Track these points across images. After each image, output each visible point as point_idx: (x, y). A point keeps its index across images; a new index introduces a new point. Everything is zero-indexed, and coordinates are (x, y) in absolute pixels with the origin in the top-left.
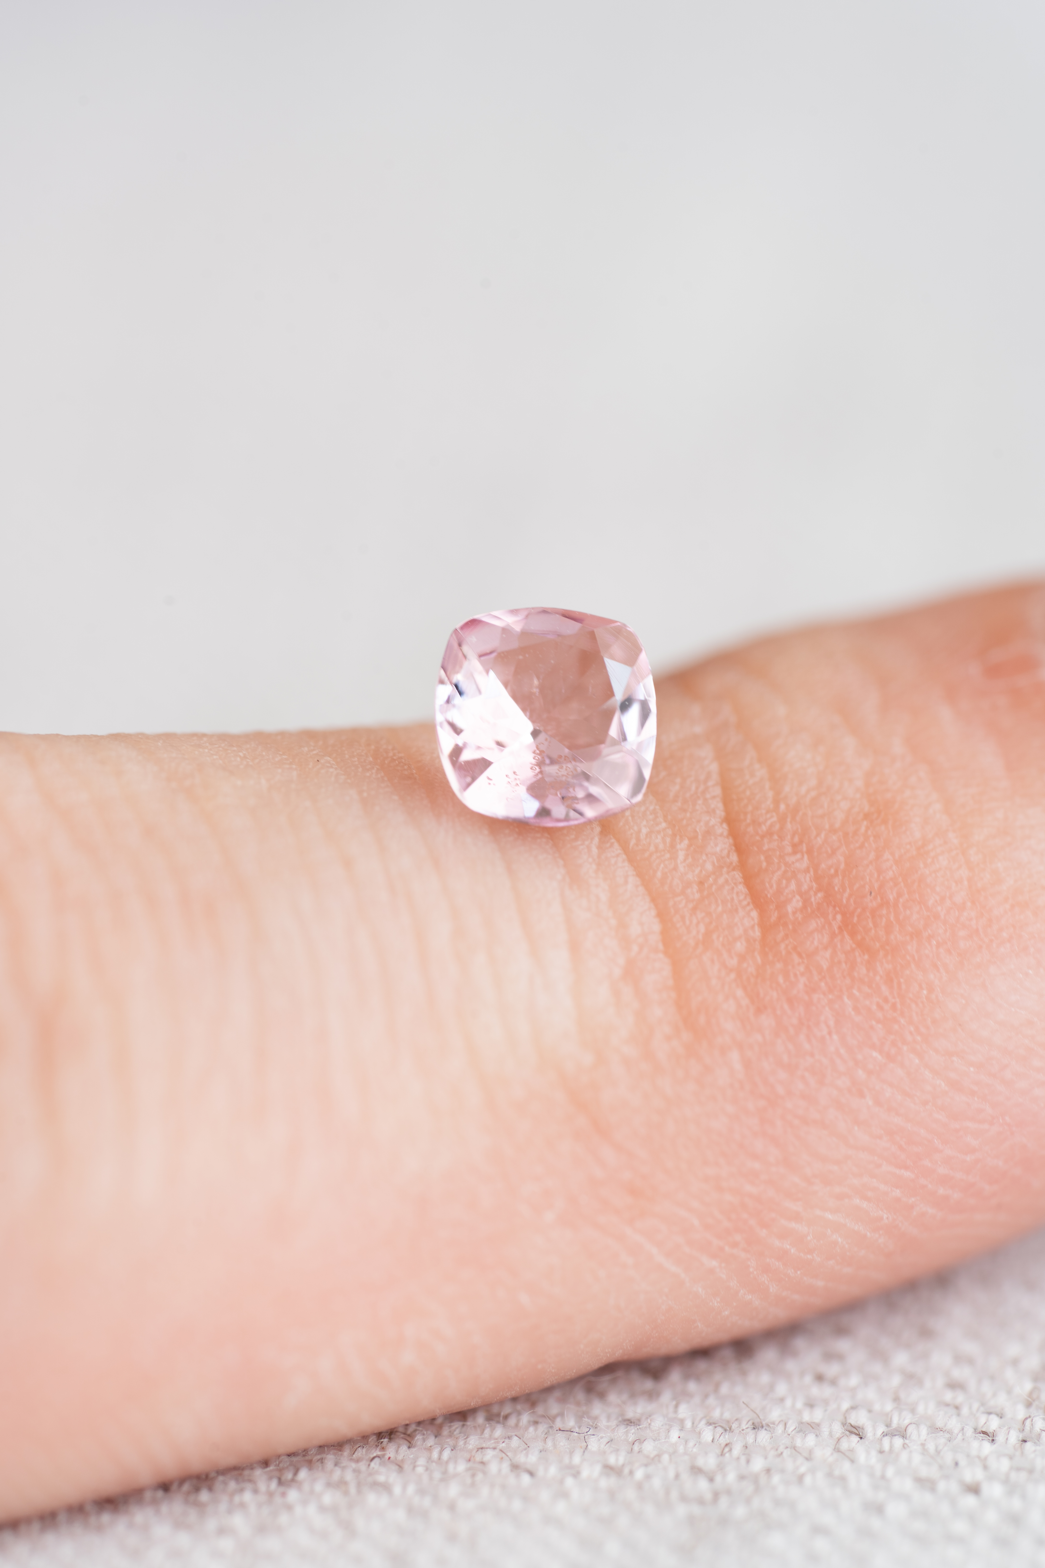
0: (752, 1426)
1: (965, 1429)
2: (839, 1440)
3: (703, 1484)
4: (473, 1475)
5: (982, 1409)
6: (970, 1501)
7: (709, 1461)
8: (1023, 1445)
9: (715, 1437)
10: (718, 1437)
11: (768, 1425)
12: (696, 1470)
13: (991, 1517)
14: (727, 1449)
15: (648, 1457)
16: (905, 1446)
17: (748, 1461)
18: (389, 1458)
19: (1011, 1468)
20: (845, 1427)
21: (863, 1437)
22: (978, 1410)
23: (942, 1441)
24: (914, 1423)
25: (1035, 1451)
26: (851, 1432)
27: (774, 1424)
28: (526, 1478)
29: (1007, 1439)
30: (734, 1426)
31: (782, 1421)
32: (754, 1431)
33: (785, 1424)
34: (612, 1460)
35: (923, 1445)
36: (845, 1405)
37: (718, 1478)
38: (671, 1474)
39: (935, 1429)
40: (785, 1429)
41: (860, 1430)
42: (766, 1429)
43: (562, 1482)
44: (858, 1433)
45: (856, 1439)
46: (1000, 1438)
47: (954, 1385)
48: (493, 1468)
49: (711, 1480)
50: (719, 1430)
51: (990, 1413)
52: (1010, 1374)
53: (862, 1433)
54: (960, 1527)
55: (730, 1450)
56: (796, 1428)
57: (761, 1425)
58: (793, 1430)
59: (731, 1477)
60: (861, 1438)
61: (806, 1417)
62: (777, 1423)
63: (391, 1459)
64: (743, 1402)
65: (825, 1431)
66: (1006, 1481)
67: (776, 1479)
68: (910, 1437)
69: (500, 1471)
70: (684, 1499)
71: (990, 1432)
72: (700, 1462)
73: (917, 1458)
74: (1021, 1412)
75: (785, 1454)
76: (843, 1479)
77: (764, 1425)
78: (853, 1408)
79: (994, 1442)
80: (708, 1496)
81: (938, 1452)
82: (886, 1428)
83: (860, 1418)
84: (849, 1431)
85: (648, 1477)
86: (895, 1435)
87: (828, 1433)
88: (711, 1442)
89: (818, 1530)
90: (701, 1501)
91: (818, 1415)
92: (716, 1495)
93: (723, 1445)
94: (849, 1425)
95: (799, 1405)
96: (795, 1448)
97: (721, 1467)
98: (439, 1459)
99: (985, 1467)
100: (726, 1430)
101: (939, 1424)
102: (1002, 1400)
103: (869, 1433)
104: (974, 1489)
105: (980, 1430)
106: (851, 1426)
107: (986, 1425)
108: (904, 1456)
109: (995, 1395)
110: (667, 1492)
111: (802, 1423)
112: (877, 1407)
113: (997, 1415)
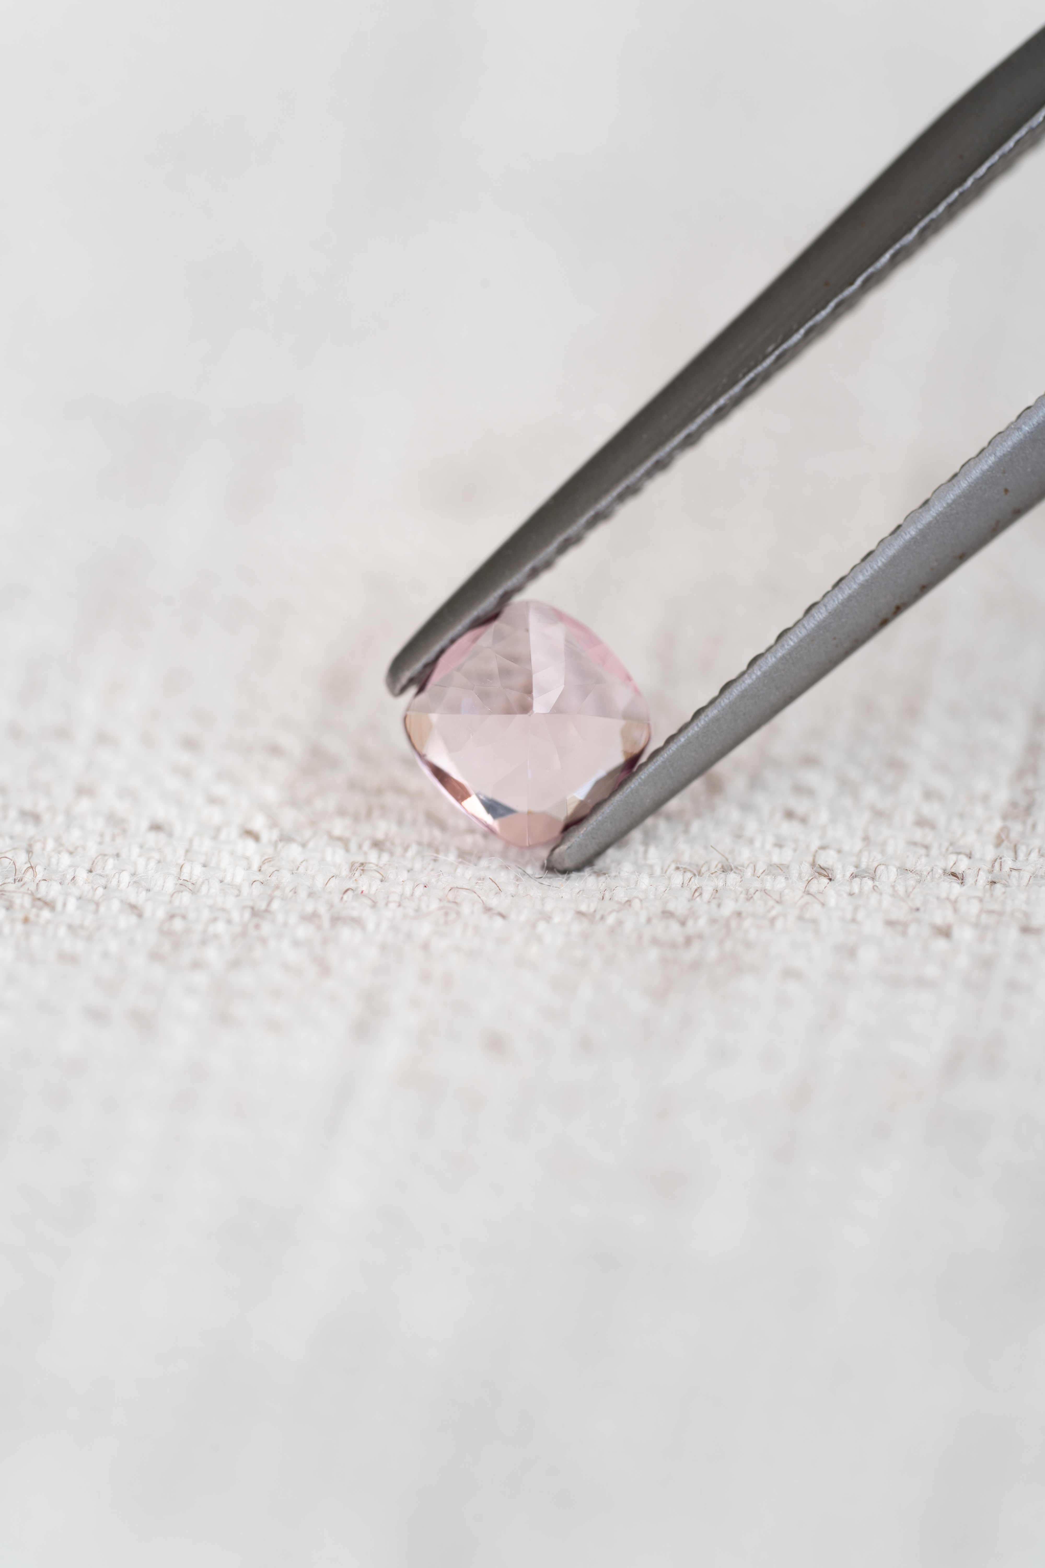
0: (722, 870)
1: (934, 870)
2: (809, 882)
3: (675, 927)
4: (446, 914)
5: (951, 849)
6: (941, 944)
7: (679, 906)
8: (993, 886)
9: (685, 881)
10: (688, 881)
11: (736, 868)
12: (667, 914)
13: (962, 961)
14: (697, 894)
15: (619, 903)
16: (875, 888)
17: (719, 905)
18: (362, 892)
19: (981, 911)
20: (815, 869)
21: (833, 878)
22: (947, 850)
23: (912, 882)
24: (883, 864)
25: (1004, 893)
26: (820, 874)
27: (743, 867)
28: (499, 921)
29: (976, 880)
30: (704, 870)
31: (751, 863)
32: (723, 875)
33: (755, 866)
34: (583, 908)
35: (893, 886)
36: (815, 844)
37: (690, 923)
38: (643, 920)
39: (904, 870)
40: (754, 872)
41: (830, 872)
42: (735, 872)
43: (534, 926)
44: (827, 874)
45: (826, 880)
46: (970, 880)
47: (922, 822)
48: (466, 909)
49: (683, 923)
50: (689, 875)
51: (959, 853)
52: (979, 811)
53: (832, 874)
54: (931, 971)
55: (701, 894)
56: (764, 871)
57: (730, 868)
58: (762, 873)
59: (702, 922)
60: (830, 880)
61: (775, 859)
62: (746, 865)
63: (364, 892)
64: (712, 846)
65: (795, 873)
66: (976, 925)
67: (747, 923)
68: (879, 878)
69: (472, 913)
70: (655, 941)
71: (959, 873)
72: (671, 907)
73: (887, 901)
74: (990, 853)
75: (755, 897)
76: (814, 922)
77: (733, 868)
78: (823, 848)
79: (963, 884)
80: (681, 940)
81: (908, 895)
82: (855, 869)
83: (828, 859)
84: (818, 873)
85: (620, 923)
86: (865, 877)
87: (797, 875)
88: (681, 886)
89: (790, 974)
90: (673, 946)
91: (786, 856)
92: (688, 941)
93: (693, 890)
94: (819, 866)
95: (769, 846)
96: (766, 891)
97: (693, 914)
98: (412, 895)
99: (956, 911)
100: (695, 875)
101: (908, 866)
102: (970, 840)
103: (838, 876)
104: (945, 932)
105: (949, 870)
106: (821, 867)
107: (955, 865)
108: (874, 900)
109: (964, 834)
110: (640, 937)
111: (771, 865)
112: (846, 847)
113: (966, 855)
